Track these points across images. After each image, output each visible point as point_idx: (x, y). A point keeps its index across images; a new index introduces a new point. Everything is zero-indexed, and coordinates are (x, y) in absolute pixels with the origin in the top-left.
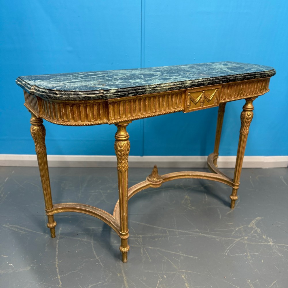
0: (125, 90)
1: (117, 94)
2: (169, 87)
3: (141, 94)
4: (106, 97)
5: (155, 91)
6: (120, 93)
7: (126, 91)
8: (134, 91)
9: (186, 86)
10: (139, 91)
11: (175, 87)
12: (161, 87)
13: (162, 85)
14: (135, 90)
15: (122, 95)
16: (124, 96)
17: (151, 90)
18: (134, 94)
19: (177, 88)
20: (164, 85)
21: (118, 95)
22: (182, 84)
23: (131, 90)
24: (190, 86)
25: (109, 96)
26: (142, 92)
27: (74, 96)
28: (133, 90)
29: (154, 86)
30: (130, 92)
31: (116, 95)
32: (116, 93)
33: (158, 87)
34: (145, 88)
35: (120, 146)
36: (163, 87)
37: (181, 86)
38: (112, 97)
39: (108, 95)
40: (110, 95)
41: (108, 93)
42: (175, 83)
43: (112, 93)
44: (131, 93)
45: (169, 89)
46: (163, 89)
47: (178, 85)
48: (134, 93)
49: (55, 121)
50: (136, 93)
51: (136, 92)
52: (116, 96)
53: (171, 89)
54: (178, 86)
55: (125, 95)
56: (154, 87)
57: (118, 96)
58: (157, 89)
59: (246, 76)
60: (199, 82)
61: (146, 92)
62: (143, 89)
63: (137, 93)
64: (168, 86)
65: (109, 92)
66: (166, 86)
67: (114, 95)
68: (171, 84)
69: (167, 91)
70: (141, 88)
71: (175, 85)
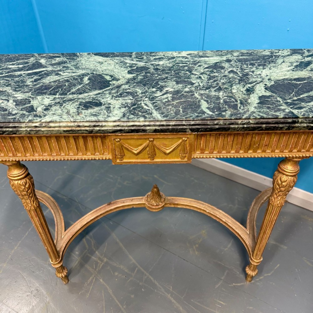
2: (65, 129)
5: (36, 132)
9: (103, 131)
10: (7, 129)
11: (78, 131)
12: (50, 127)
13: (52, 125)
17: (28, 130)
19: (83, 132)
20: (57, 125)
22: (95, 126)
24: (111, 131)
26: (11, 131)
29: (37, 124)
33: (44, 127)
34: (18, 127)
36: (54, 127)
37: (92, 130)
42: (81, 124)
45: (64, 131)
46: (53, 130)
47: (86, 126)
50: (1, 133)
53: (71, 132)
54: (86, 128)
56: (36, 127)
58: (40, 130)
59: (262, 123)
60: (133, 126)
62: (15, 127)
63: (4, 132)
64: (65, 127)
66: (60, 127)
68: (72, 124)
69: (61, 134)
70: (11, 125)
71: (79, 126)
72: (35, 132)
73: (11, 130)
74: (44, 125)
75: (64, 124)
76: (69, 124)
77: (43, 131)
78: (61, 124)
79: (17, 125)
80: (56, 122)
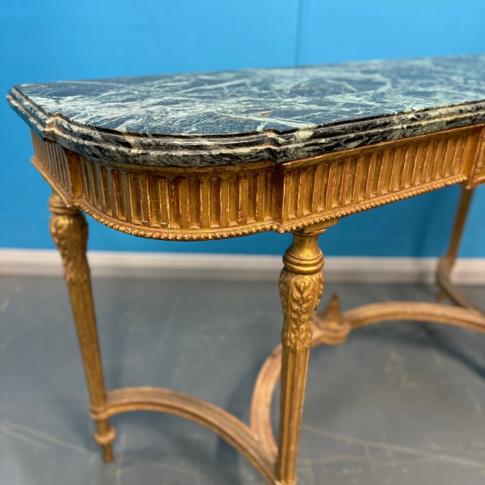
0: (337, 128)
2: (449, 119)
3: (379, 142)
4: (285, 155)
5: (414, 131)
6: (323, 141)
7: (340, 134)
11: (463, 119)
12: (429, 119)
13: (432, 114)
14: (365, 128)
15: (329, 145)
16: (335, 149)
17: (405, 126)
18: (360, 142)
20: (436, 113)
21: (317, 147)
22: (478, 109)
23: (353, 130)
25: (293, 150)
26: (382, 133)
27: (186, 153)
28: (358, 129)
29: (413, 115)
30: (352, 135)
31: (311, 148)
32: (313, 141)
33: (422, 118)
34: (389, 123)
35: (298, 289)
36: (435, 117)
37: (477, 116)
38: (301, 154)
39: (290, 146)
40: (297, 149)
41: (289, 143)
42: (462, 108)
43: (303, 140)
44: (353, 139)
45: (448, 123)
46: (435, 123)
47: (469, 111)
48: (360, 137)
49: (121, 225)
50: (366, 139)
51: (366, 135)
52: (314, 151)
53: (453, 124)
54: (469, 115)
55: (338, 145)
56: (413, 120)
57: (318, 150)
58: (420, 125)
61: (392, 135)
62: (385, 125)
63: (370, 136)
64: (446, 115)
65: (292, 139)
66: (440, 116)
67: (307, 149)
68: (453, 110)
71: (461, 112)
75: (445, 111)
77: (423, 127)
78: (442, 111)
79: (387, 120)
80: (433, 109)
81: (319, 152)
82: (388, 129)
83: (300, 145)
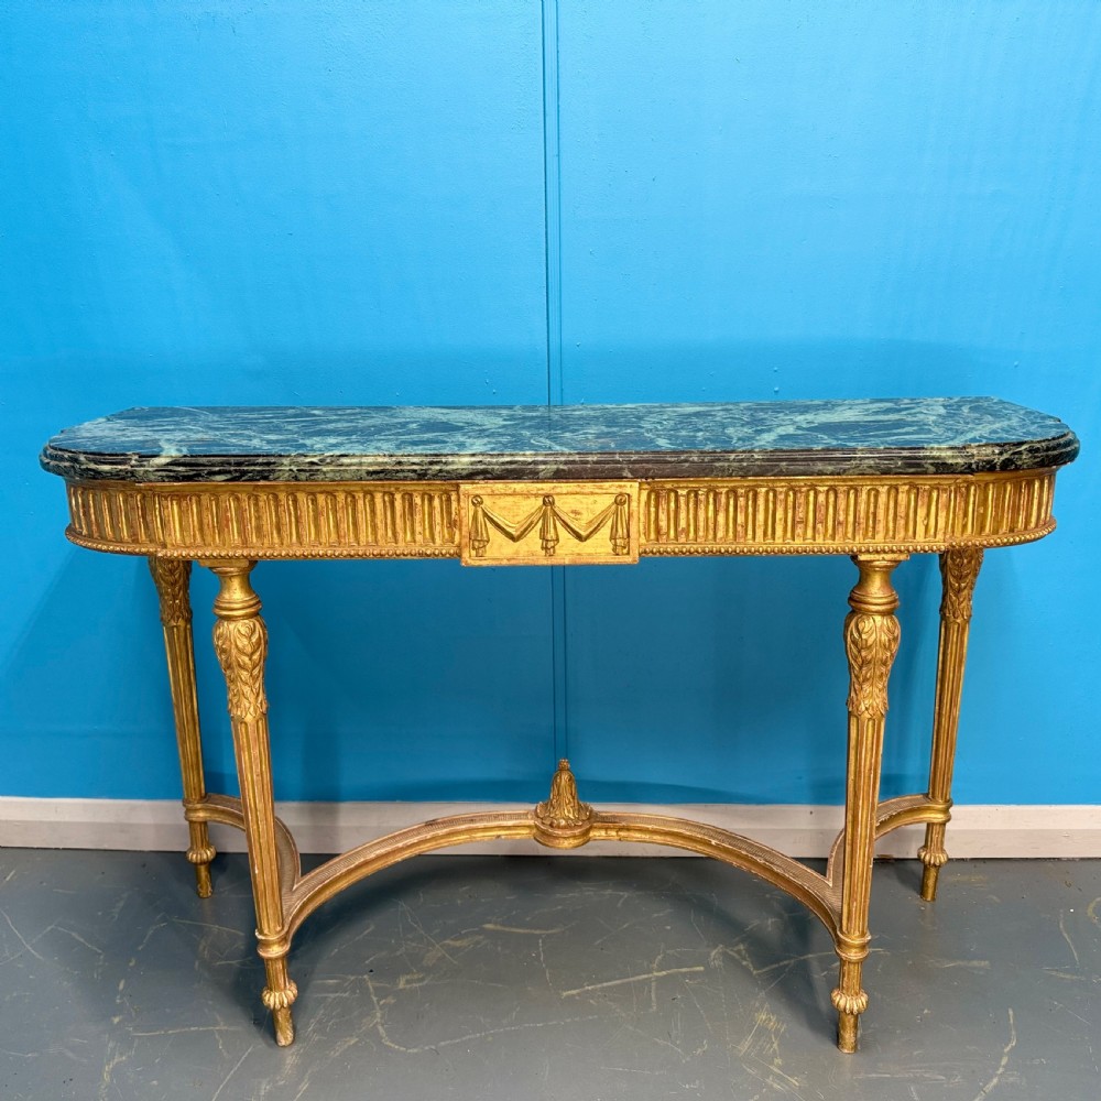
0: (204, 460)
1: (170, 471)
2: (371, 469)
3: (258, 480)
4: (133, 476)
5: (311, 475)
6: (180, 469)
7: (203, 465)
8: (232, 468)
9: (448, 472)
10: (252, 468)
11: (397, 471)
12: (341, 465)
13: (345, 460)
14: (239, 464)
15: (187, 474)
16: (195, 479)
17: (296, 469)
18: (229, 476)
19: (406, 474)
20: (355, 460)
21: (172, 474)
22: (431, 463)
23: (222, 464)
24: (464, 473)
25: (142, 472)
26: (259, 471)
28: (230, 464)
29: (315, 460)
30: (217, 469)
31: (164, 474)
32: (171, 468)
33: (329, 464)
34: (274, 463)
36: (351, 465)
37: (426, 470)
38: (152, 477)
39: (141, 469)
40: (146, 472)
41: (141, 466)
42: (404, 459)
43: (158, 466)
44: (219, 473)
45: (369, 473)
46: (347, 471)
47: (414, 464)
48: (230, 472)
50: (238, 475)
51: (238, 471)
52: (168, 477)
53: (382, 475)
54: (413, 467)
55: (199, 475)
56: (312, 463)
57: (172, 477)
58: (320, 470)
59: (780, 459)
60: (511, 463)
61: (276, 475)
62: (268, 464)
63: (244, 473)
64: (371, 464)
65: (145, 463)
66: (361, 464)
67: (161, 473)
68: (386, 460)
69: (361, 479)
70: (260, 460)
71: (400, 463)
72: (308, 474)
73: (258, 468)
74: (328, 461)
75: (370, 460)
76: (380, 460)
77: (325, 473)
78: (364, 460)
79: (273, 460)
80: (354, 455)
81: (177, 479)
82: (272, 467)
83: (150, 469)
